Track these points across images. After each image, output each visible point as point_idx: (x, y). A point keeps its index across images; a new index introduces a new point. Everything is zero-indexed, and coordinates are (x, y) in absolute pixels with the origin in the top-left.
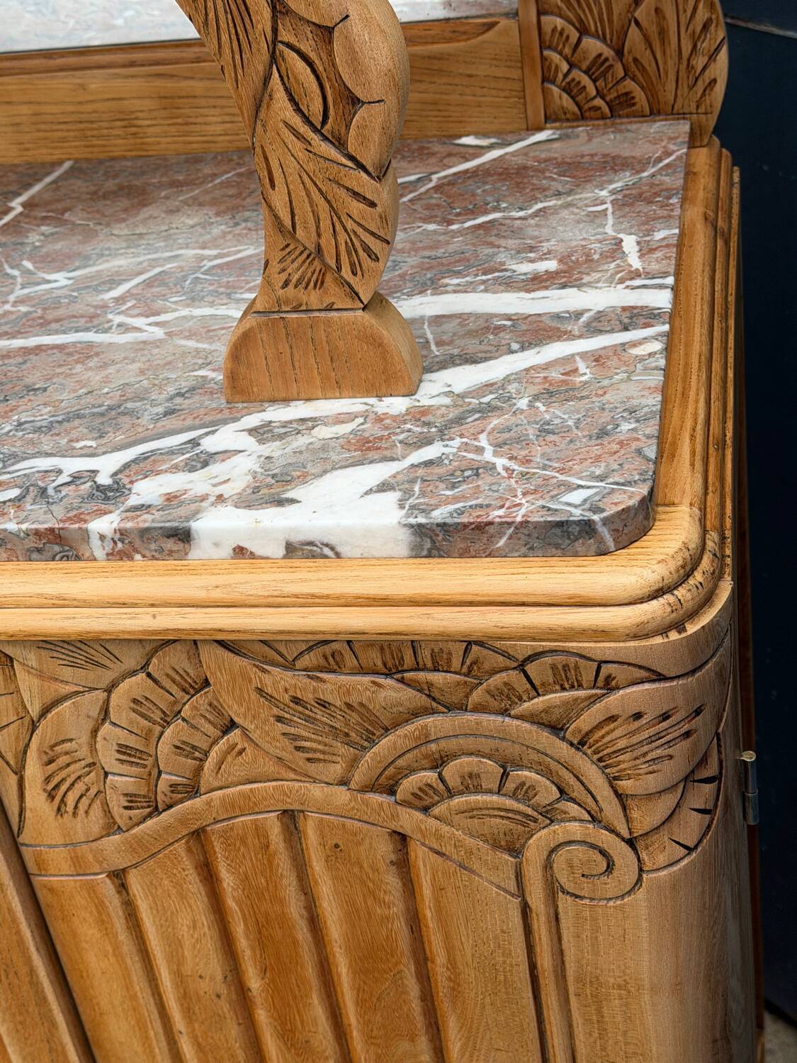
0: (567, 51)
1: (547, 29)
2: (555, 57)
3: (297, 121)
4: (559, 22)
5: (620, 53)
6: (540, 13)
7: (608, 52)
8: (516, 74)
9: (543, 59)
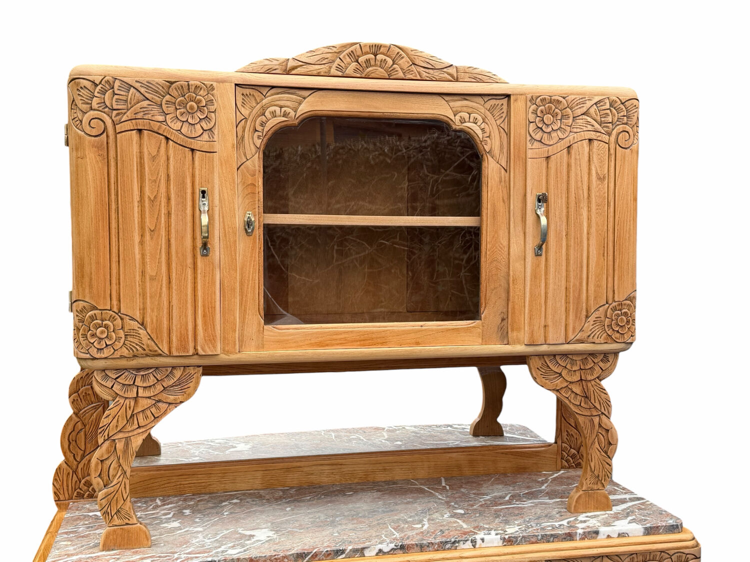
0: (567, 452)
1: (563, 446)
2: (564, 453)
3: (599, 448)
4: (566, 445)
5: (578, 453)
6: (562, 442)
7: (576, 453)
8: (555, 457)
9: (562, 453)
